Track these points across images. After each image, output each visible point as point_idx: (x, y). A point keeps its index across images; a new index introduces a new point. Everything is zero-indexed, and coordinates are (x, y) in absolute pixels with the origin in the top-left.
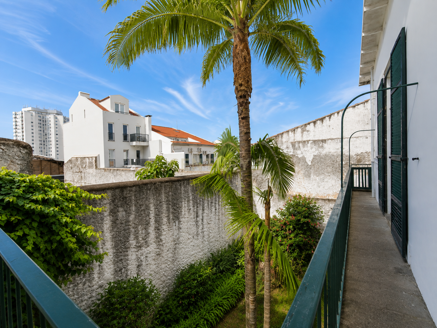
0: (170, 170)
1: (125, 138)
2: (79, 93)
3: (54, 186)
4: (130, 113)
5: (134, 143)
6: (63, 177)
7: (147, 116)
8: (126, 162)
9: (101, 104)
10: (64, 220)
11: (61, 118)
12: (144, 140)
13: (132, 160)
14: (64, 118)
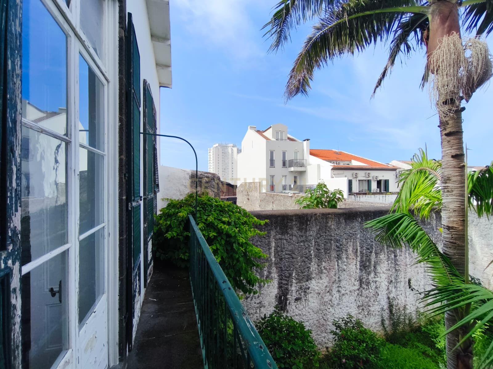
0: (333, 200)
1: (284, 164)
2: (249, 126)
3: (234, 211)
4: (289, 138)
5: (292, 169)
6: (236, 198)
7: (305, 140)
8: (284, 188)
9: (264, 134)
10: (241, 241)
11: (235, 149)
12: (302, 165)
13: (290, 186)
14: (238, 149)
